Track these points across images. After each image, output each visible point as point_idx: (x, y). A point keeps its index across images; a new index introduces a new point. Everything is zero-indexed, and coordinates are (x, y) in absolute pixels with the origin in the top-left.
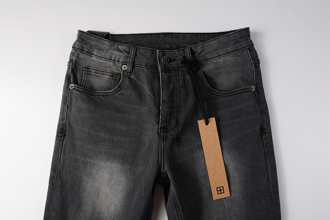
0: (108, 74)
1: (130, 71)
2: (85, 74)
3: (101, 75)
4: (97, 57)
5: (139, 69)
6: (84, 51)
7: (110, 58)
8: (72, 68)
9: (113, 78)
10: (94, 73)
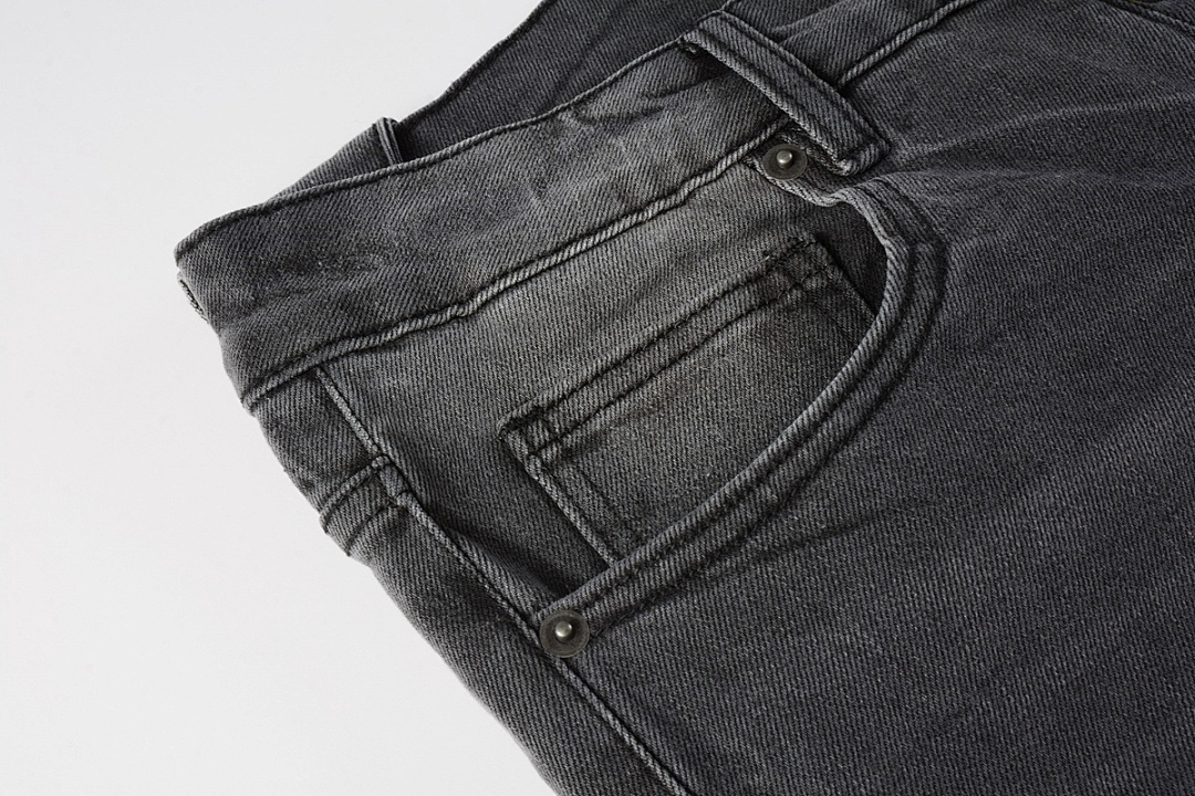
0: (728, 309)
1: (860, 130)
2: (557, 482)
3: (670, 375)
4: (521, 276)
5: (900, 76)
6: (388, 326)
7: (618, 207)
8: (425, 509)
9: (789, 309)
10: (612, 413)
